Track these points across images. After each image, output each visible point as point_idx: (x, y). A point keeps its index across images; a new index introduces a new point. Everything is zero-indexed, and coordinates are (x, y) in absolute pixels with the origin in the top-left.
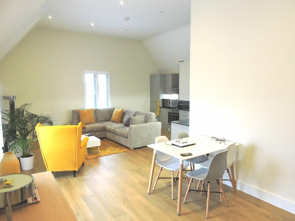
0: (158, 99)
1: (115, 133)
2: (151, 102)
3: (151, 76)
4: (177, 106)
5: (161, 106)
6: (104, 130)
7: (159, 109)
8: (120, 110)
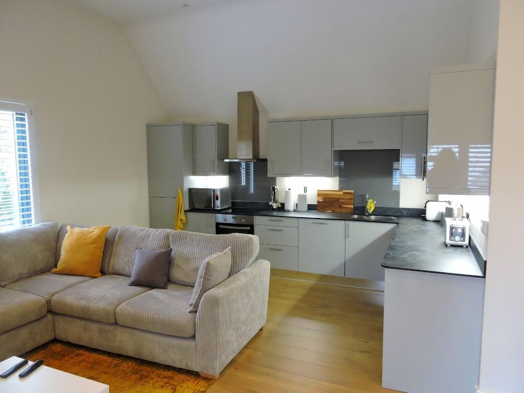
0: (179, 190)
1: (116, 323)
2: (152, 197)
3: (149, 126)
4: (231, 206)
5: (187, 208)
6: (50, 311)
7: (182, 216)
8: (94, 231)
